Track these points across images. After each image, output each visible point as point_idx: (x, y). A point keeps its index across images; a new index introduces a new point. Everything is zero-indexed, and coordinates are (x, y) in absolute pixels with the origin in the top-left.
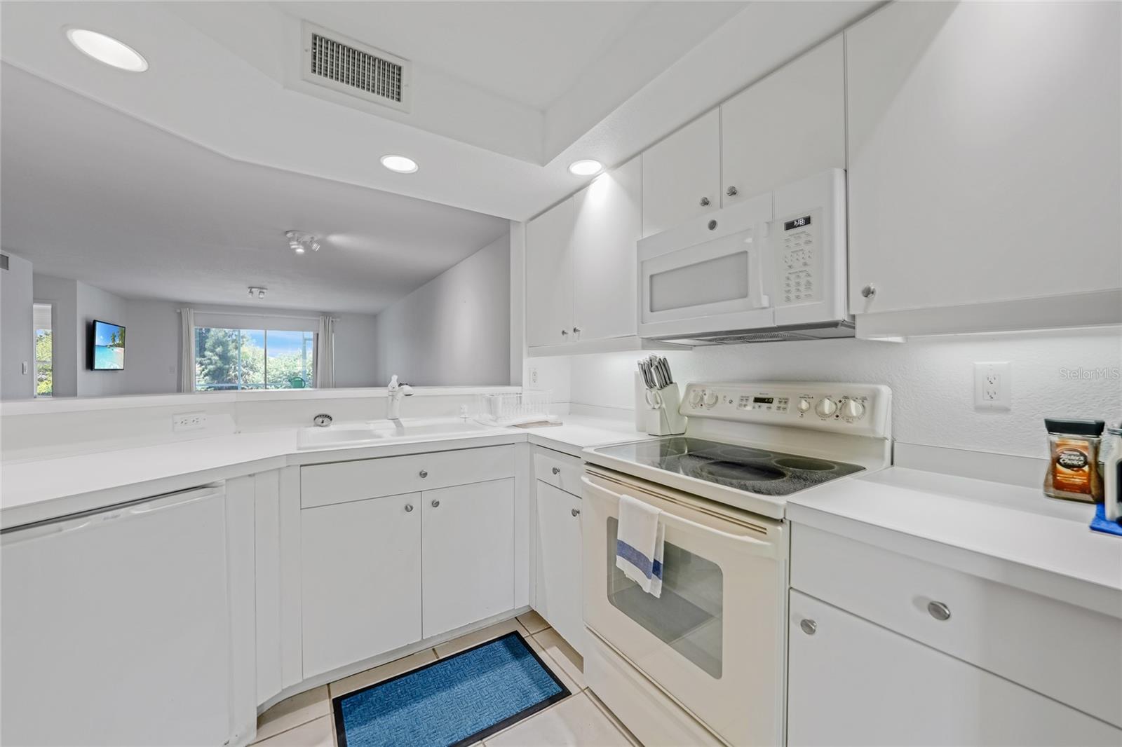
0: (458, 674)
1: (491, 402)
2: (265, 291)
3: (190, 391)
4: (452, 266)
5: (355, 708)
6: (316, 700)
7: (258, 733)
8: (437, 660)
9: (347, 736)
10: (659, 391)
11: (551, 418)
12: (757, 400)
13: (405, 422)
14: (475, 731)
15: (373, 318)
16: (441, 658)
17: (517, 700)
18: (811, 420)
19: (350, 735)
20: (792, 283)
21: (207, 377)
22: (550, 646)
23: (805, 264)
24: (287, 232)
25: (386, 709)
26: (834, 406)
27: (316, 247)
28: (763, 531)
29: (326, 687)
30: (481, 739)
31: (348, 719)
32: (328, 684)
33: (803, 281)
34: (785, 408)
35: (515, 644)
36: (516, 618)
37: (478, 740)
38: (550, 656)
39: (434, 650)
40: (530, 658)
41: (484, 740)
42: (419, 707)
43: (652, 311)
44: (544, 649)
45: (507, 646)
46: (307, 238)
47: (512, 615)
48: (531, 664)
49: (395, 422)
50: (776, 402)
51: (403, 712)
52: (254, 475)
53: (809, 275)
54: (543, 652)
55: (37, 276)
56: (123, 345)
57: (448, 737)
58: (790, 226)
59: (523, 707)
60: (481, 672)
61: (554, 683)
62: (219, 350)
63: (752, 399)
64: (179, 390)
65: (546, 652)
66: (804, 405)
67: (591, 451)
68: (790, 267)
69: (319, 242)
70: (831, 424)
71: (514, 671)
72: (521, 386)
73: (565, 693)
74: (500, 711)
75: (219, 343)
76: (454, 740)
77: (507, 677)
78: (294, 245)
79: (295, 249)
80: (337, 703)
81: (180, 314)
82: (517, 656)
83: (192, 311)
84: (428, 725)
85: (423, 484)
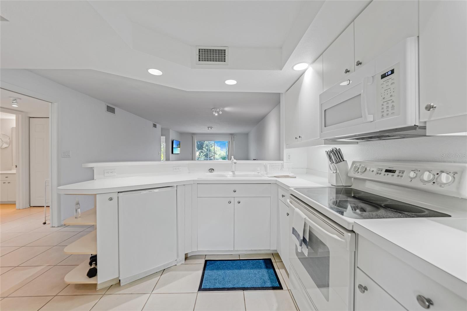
0: (244, 266)
1: (265, 167)
2: (212, 128)
3: (195, 160)
4: (269, 113)
5: (210, 265)
6: (201, 258)
7: (185, 262)
8: (239, 259)
9: (205, 272)
10: (335, 165)
11: (291, 175)
12: (387, 171)
13: (236, 173)
14: (242, 287)
15: (247, 135)
16: (241, 259)
17: (261, 283)
18: (417, 184)
19: (206, 272)
20: (385, 107)
21: (204, 156)
22: (282, 269)
23: (391, 96)
24: (212, 109)
25: (218, 268)
26: (432, 176)
27: (221, 113)
28: (343, 234)
29: (205, 256)
30: (243, 290)
31: (207, 267)
32: (206, 255)
33: (390, 105)
34: (402, 176)
35: (268, 263)
36: (272, 254)
37: (242, 290)
38: (280, 272)
39: (239, 255)
40: (272, 271)
41: (244, 291)
42: (228, 272)
43: (325, 127)
44: (279, 269)
45: (265, 263)
46: (218, 110)
47: (271, 252)
48: (271, 272)
49: (233, 173)
50: (397, 173)
51: (223, 271)
52: (185, 185)
53: (393, 102)
54: (278, 270)
55: (162, 129)
56: (180, 147)
57: (233, 285)
58: (383, 76)
59: (262, 286)
60: (252, 268)
61: (277, 282)
62: (207, 148)
63: (385, 170)
64: (192, 160)
65: (279, 270)
66: (412, 174)
67: (292, 189)
68: (384, 98)
69: (221, 111)
70: (429, 187)
71: (263, 273)
72: (283, 161)
73: (280, 288)
74: (253, 284)
75: (207, 146)
76: (234, 287)
77: (260, 274)
78: (214, 113)
79: (215, 114)
80: (206, 261)
81: (192, 137)
82: (267, 267)
83: (196, 136)
84: (229, 278)
85: (235, 194)
